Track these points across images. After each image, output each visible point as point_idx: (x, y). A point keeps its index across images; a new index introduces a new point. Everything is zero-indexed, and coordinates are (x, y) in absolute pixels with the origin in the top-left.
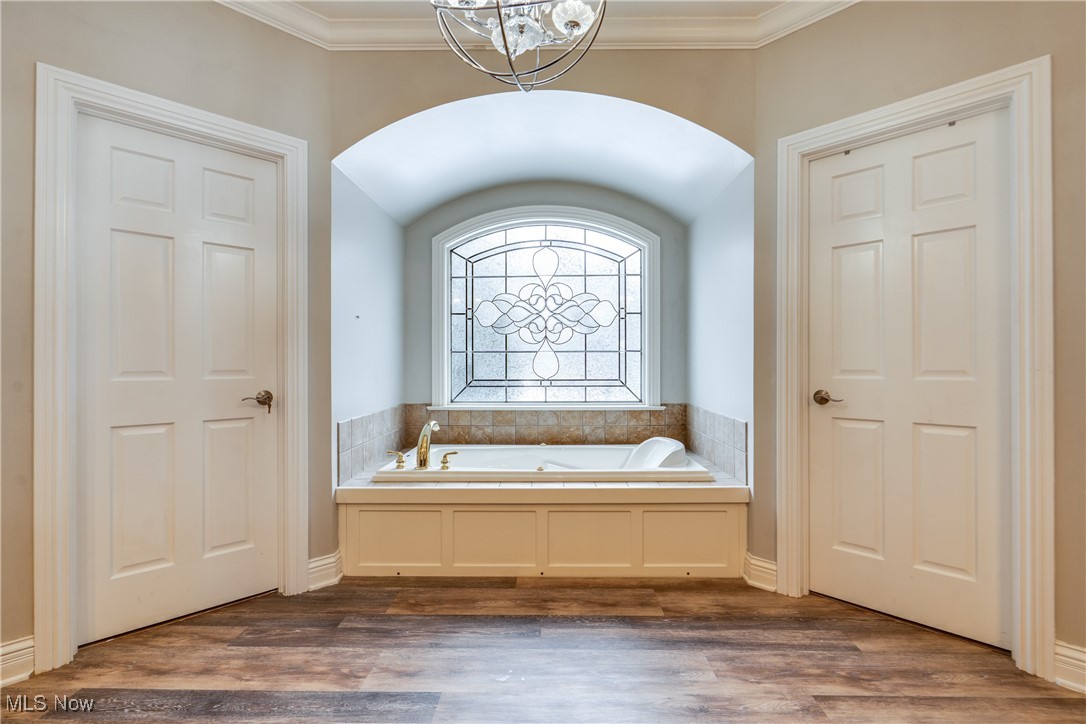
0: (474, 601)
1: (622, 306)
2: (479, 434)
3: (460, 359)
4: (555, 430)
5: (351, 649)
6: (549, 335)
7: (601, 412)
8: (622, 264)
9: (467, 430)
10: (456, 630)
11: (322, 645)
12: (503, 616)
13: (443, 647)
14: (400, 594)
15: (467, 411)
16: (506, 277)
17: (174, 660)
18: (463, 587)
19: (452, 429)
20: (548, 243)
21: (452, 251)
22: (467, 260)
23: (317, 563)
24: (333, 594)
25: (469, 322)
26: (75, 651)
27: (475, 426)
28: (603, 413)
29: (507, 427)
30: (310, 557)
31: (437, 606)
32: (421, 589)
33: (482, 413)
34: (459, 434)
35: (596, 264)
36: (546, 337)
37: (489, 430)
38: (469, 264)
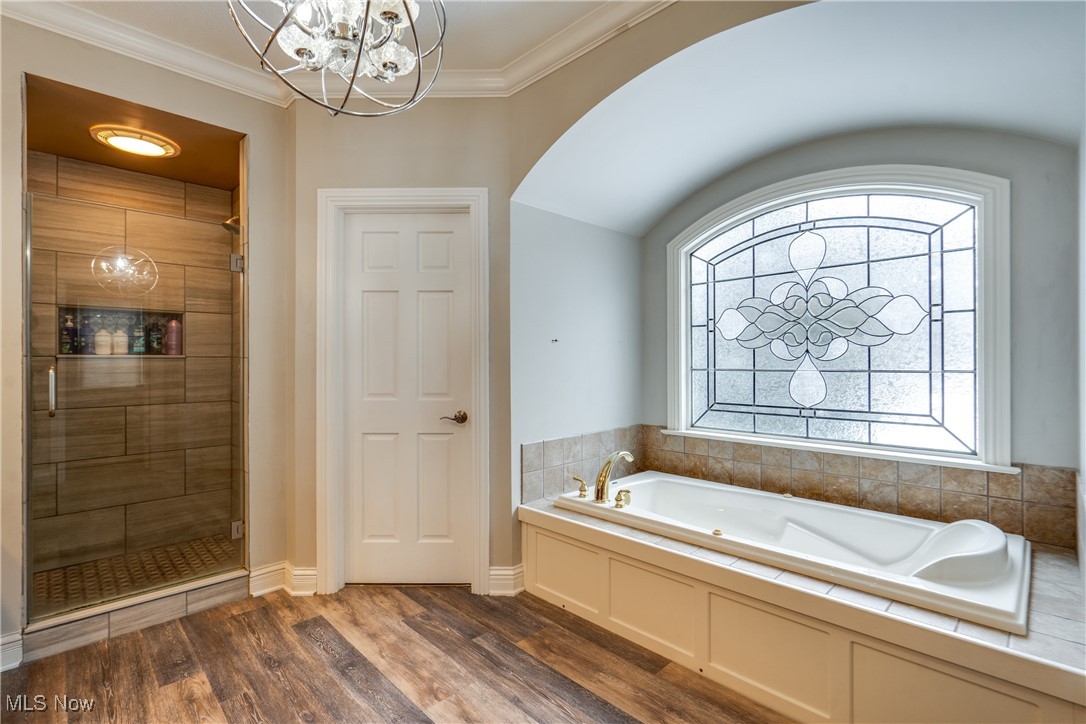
0: (598, 669)
1: (936, 299)
2: (718, 468)
3: (700, 378)
4: (816, 478)
5: (458, 667)
6: (811, 347)
7: (890, 462)
8: (936, 238)
9: (703, 461)
10: (549, 695)
11: (448, 652)
12: (606, 703)
13: (520, 707)
14: (545, 629)
15: (704, 440)
16: (754, 277)
17: (370, 618)
18: (605, 647)
19: (688, 457)
20: (811, 225)
21: (691, 255)
22: (708, 263)
23: (497, 571)
24: (500, 605)
25: (711, 335)
26: (342, 586)
27: (714, 458)
28: (896, 465)
29: (751, 465)
30: (491, 564)
31: (561, 658)
32: (567, 632)
33: (721, 444)
34: (695, 464)
35: (887, 243)
36: (807, 351)
37: (728, 465)
38: (711, 267)
